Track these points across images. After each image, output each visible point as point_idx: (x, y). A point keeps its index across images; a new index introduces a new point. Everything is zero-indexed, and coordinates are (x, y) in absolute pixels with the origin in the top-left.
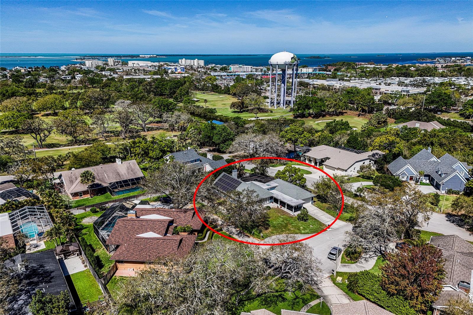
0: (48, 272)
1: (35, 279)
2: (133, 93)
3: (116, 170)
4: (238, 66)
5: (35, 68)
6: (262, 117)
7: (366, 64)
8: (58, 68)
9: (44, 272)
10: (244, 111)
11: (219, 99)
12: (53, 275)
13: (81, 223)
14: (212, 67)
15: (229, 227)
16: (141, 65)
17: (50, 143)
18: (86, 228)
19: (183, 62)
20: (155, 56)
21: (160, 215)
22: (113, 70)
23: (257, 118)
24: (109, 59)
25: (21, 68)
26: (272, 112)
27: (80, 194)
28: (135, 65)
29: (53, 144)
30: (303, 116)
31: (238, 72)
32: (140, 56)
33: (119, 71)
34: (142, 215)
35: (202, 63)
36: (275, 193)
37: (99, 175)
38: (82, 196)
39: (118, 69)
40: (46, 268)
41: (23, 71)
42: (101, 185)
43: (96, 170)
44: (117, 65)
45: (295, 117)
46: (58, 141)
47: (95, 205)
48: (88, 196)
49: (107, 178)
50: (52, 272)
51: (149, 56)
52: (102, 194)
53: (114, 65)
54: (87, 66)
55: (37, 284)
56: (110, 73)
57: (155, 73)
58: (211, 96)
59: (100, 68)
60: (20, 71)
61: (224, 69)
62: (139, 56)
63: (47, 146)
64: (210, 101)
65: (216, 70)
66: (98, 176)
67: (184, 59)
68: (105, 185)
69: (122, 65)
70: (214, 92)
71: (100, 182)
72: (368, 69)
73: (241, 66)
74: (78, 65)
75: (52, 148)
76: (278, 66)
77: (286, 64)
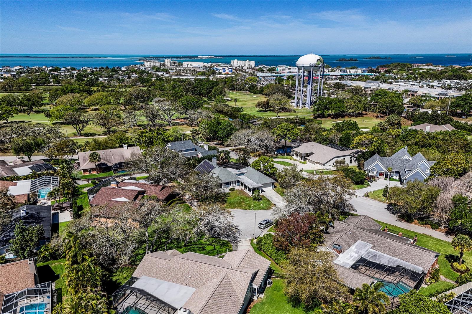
0: (41, 217)
1: (31, 220)
2: (174, 92)
3: (122, 154)
4: (285, 67)
5: (100, 68)
6: (283, 116)
7: (424, 66)
8: (120, 69)
9: (38, 217)
10: (269, 110)
11: (251, 99)
12: (43, 219)
13: (82, 191)
14: (261, 68)
15: (193, 201)
16: (194, 65)
17: (89, 132)
18: (84, 194)
19: (235, 63)
20: (212, 56)
21: (137, 187)
22: (166, 71)
23: (278, 117)
24: (166, 60)
25: (88, 68)
26: (295, 112)
27: (89, 170)
28: (189, 66)
29: (90, 133)
30: (322, 116)
31: (284, 73)
32: (199, 57)
33: (172, 71)
34: (123, 186)
35: (253, 64)
36: (243, 179)
37: (108, 156)
38: (91, 172)
39: (171, 70)
40: (41, 215)
41: (89, 71)
42: (106, 164)
43: (105, 153)
44: (173, 65)
45: (315, 118)
46: (95, 131)
47: (96, 179)
48: (95, 173)
49: (113, 159)
50: (43, 218)
51: (206, 57)
52: (107, 172)
53: (171, 66)
54: (146, 66)
55: (30, 223)
56: (163, 73)
57: (203, 74)
58: (245, 95)
59: (155, 69)
60: (86, 71)
61: (271, 70)
62: (197, 57)
63: (85, 135)
64: (241, 101)
65: (264, 70)
66: (106, 157)
67: (236, 60)
68: (110, 164)
69: (178, 65)
70: (250, 92)
71: (106, 162)
72: (421, 71)
73: (287, 67)
74: (138, 66)
75: (88, 136)
76: (304, 68)
77: (311, 66)
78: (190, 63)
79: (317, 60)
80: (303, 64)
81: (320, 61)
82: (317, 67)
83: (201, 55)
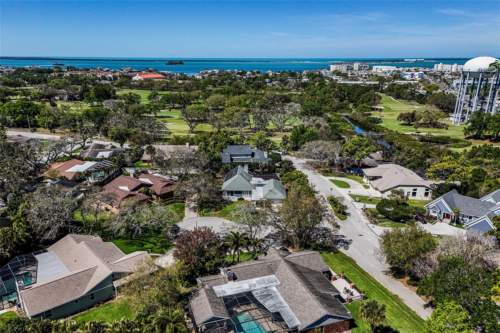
5: (282, 72)
8: (301, 73)
15: (193, 202)
16: (384, 70)
23: (418, 132)
28: (378, 70)
32: (405, 60)
36: (258, 190)
44: (362, 70)
45: (468, 138)
53: (359, 70)
59: (336, 73)
67: (441, 64)
74: (324, 70)
76: (470, 74)
77: (480, 72)
78: (379, 67)
79: (491, 65)
80: (469, 70)
81: (495, 65)
82: (489, 73)
83: (408, 59)
